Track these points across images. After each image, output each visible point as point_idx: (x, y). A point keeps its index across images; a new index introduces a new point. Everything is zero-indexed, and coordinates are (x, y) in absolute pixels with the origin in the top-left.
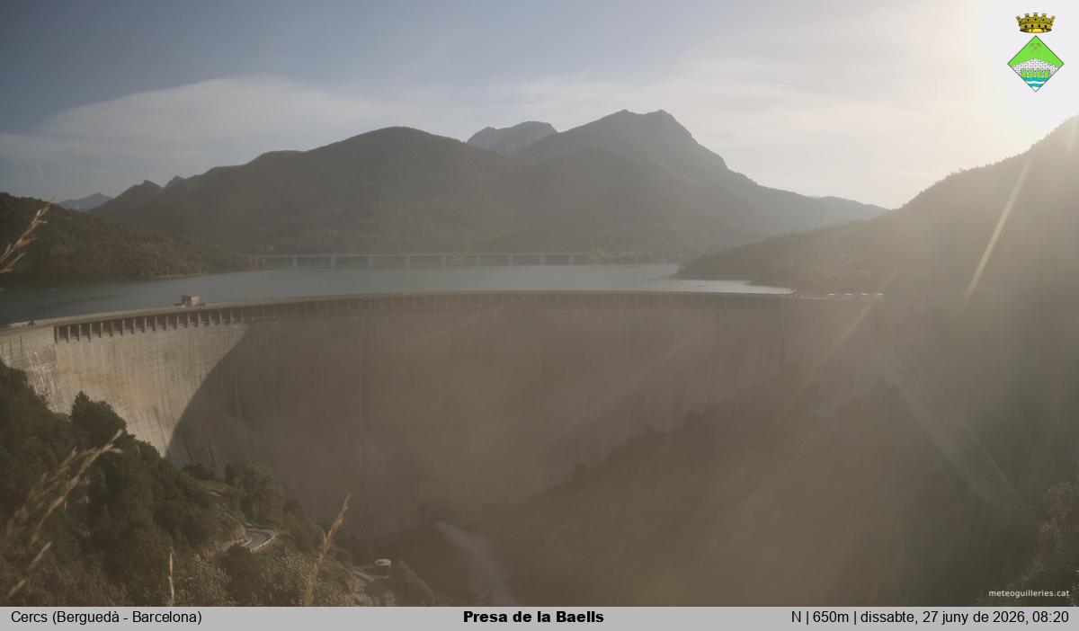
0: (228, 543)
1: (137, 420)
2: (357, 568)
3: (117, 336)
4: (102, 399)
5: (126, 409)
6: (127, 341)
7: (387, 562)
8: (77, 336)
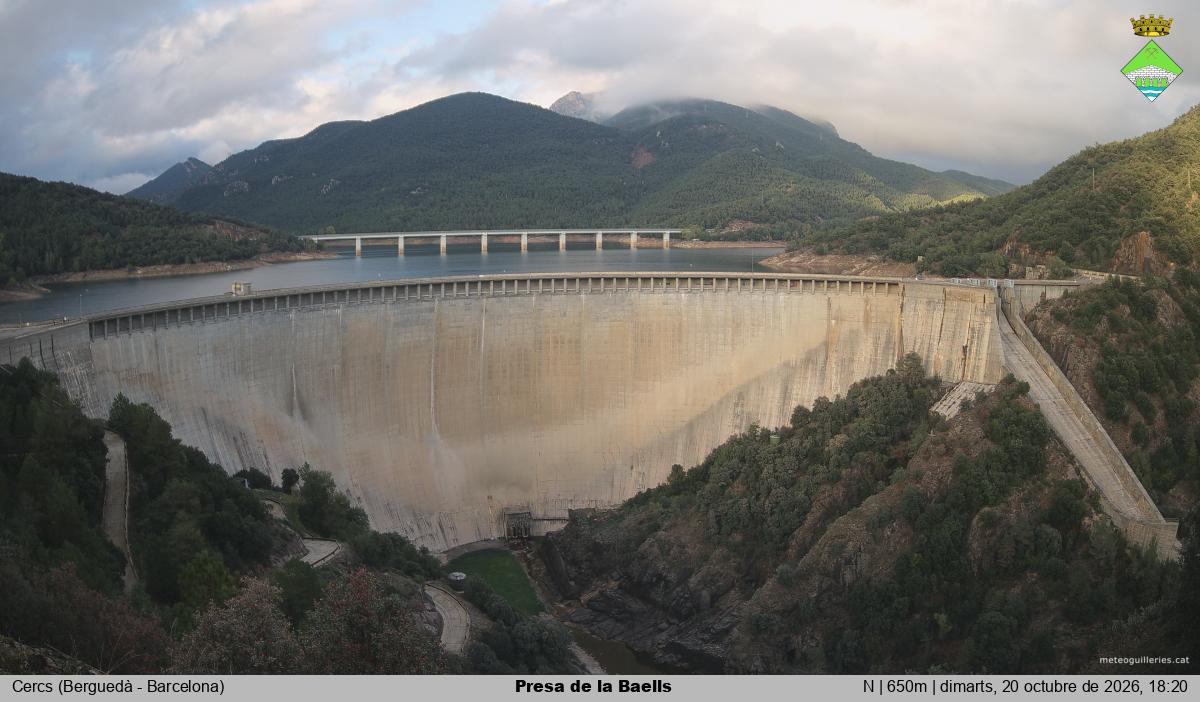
0: (285, 558)
1: (183, 424)
2: (429, 582)
3: (161, 331)
4: (143, 401)
5: (171, 411)
6: (173, 336)
7: (460, 576)
8: (116, 331)
